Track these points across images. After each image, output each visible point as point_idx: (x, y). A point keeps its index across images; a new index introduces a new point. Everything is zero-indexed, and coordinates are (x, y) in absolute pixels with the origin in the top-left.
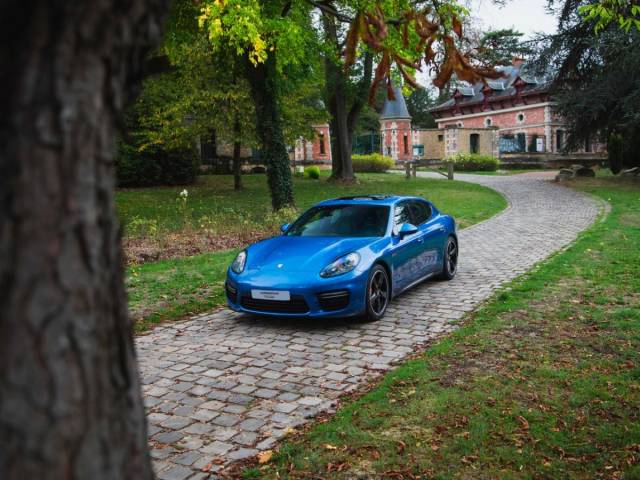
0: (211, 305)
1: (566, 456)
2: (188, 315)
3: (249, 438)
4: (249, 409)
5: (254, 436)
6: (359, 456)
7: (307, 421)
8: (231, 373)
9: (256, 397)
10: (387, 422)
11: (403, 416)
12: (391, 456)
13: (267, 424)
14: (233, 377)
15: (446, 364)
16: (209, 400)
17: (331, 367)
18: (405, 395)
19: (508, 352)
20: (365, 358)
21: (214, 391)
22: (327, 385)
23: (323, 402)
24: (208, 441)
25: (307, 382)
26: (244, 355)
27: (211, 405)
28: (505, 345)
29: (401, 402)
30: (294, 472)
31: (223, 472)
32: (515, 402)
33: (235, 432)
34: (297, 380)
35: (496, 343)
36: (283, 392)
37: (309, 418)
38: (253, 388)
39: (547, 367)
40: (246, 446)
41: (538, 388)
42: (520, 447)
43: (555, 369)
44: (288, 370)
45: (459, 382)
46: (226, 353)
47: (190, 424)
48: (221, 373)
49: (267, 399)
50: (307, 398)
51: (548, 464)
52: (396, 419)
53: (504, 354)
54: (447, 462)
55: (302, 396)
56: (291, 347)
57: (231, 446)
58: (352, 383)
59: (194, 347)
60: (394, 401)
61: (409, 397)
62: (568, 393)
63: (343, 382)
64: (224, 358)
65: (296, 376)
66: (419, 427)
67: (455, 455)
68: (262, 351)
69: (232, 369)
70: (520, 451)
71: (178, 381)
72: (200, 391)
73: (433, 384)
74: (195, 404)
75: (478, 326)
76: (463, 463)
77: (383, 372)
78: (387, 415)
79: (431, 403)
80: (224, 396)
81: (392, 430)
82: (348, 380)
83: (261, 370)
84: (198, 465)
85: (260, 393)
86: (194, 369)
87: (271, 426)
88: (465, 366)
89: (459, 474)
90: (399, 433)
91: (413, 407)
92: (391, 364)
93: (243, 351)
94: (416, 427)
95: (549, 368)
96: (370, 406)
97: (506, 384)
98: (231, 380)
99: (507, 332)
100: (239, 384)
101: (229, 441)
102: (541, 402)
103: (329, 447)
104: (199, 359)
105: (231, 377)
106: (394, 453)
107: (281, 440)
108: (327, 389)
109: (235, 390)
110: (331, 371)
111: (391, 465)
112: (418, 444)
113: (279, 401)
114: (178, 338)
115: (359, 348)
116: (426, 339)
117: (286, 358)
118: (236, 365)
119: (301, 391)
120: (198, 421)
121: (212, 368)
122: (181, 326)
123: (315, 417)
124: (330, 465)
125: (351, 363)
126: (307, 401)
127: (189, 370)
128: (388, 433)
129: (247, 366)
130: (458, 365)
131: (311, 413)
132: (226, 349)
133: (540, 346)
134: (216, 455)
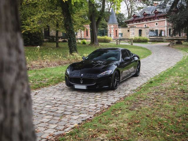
0: (48, 85)
1: (175, 133)
2: (39, 88)
3: (61, 128)
4: (61, 118)
5: (64, 127)
6: (101, 133)
7: (82, 122)
8: (55, 106)
9: (64, 114)
10: (111, 122)
11: (117, 120)
12: (112, 132)
13: (68, 123)
14: (56, 108)
15: (132, 103)
16: (47, 115)
17: (90, 104)
18: (117, 113)
19: (153, 99)
20: (103, 102)
21: (49, 112)
22: (90, 110)
23: (88, 116)
24: (46, 129)
25: (82, 109)
26: (60, 101)
27: (48, 117)
28: (152, 97)
29: (116, 115)
30: (78, 138)
31: (52, 139)
32: (156, 115)
33: (57, 126)
34: (79, 109)
35: (149, 97)
36: (74, 112)
37: (83, 121)
38: (63, 111)
39: (167, 104)
40: (60, 130)
41: (164, 111)
42: (158, 130)
43: (170, 105)
44: (76, 105)
45: (136, 109)
46: (53, 100)
47: (40, 123)
48: (51, 106)
49: (68, 115)
50: (82, 114)
51: (168, 135)
52: (114, 121)
53: (152, 100)
54: (133, 135)
55: (80, 114)
56: (76, 98)
57: (55, 130)
58: (98, 110)
59: (41, 98)
60: (113, 115)
61: (119, 114)
62: (175, 113)
63: (95, 109)
64: (53, 101)
65: (78, 107)
66: (122, 123)
67: (135, 132)
68: (66, 99)
69: (55, 105)
70: (158, 131)
71: (36, 109)
72: (44, 112)
73: (127, 110)
74: (42, 116)
75: (142, 91)
76: (138, 135)
77: (109, 106)
78: (111, 119)
79: (126, 116)
80: (52, 114)
81: (113, 124)
82: (97, 109)
83: (66, 105)
84: (43, 137)
85: (66, 113)
86: (41, 105)
87: (69, 124)
88: (138, 104)
89: (137, 139)
90: (115, 125)
91: (120, 117)
92: (112, 104)
93: (59, 99)
94: (121, 123)
95: (168, 105)
96: (105, 117)
97: (153, 109)
98: (55, 109)
99: (153, 93)
100: (58, 110)
101: (54, 128)
102: (165, 116)
103: (90, 130)
104: (44, 102)
105: (55, 108)
106: (114, 132)
107: (73, 128)
108: (89, 111)
109: (56, 112)
110: (91, 106)
111: (113, 135)
112: (122, 129)
113: (72, 115)
114: (36, 95)
115: (101, 99)
116: (124, 95)
117: (75, 102)
118: (56, 104)
119: (80, 112)
120: (43, 122)
121: (48, 105)
122: (37, 91)
123: (85, 121)
124: (90, 136)
125: (97, 103)
126: (82, 115)
127: (40, 105)
128: (111, 125)
129: (61, 104)
130: (136, 104)
131: (84, 119)
132: (53, 99)
133: (164, 98)
134: (49, 133)
